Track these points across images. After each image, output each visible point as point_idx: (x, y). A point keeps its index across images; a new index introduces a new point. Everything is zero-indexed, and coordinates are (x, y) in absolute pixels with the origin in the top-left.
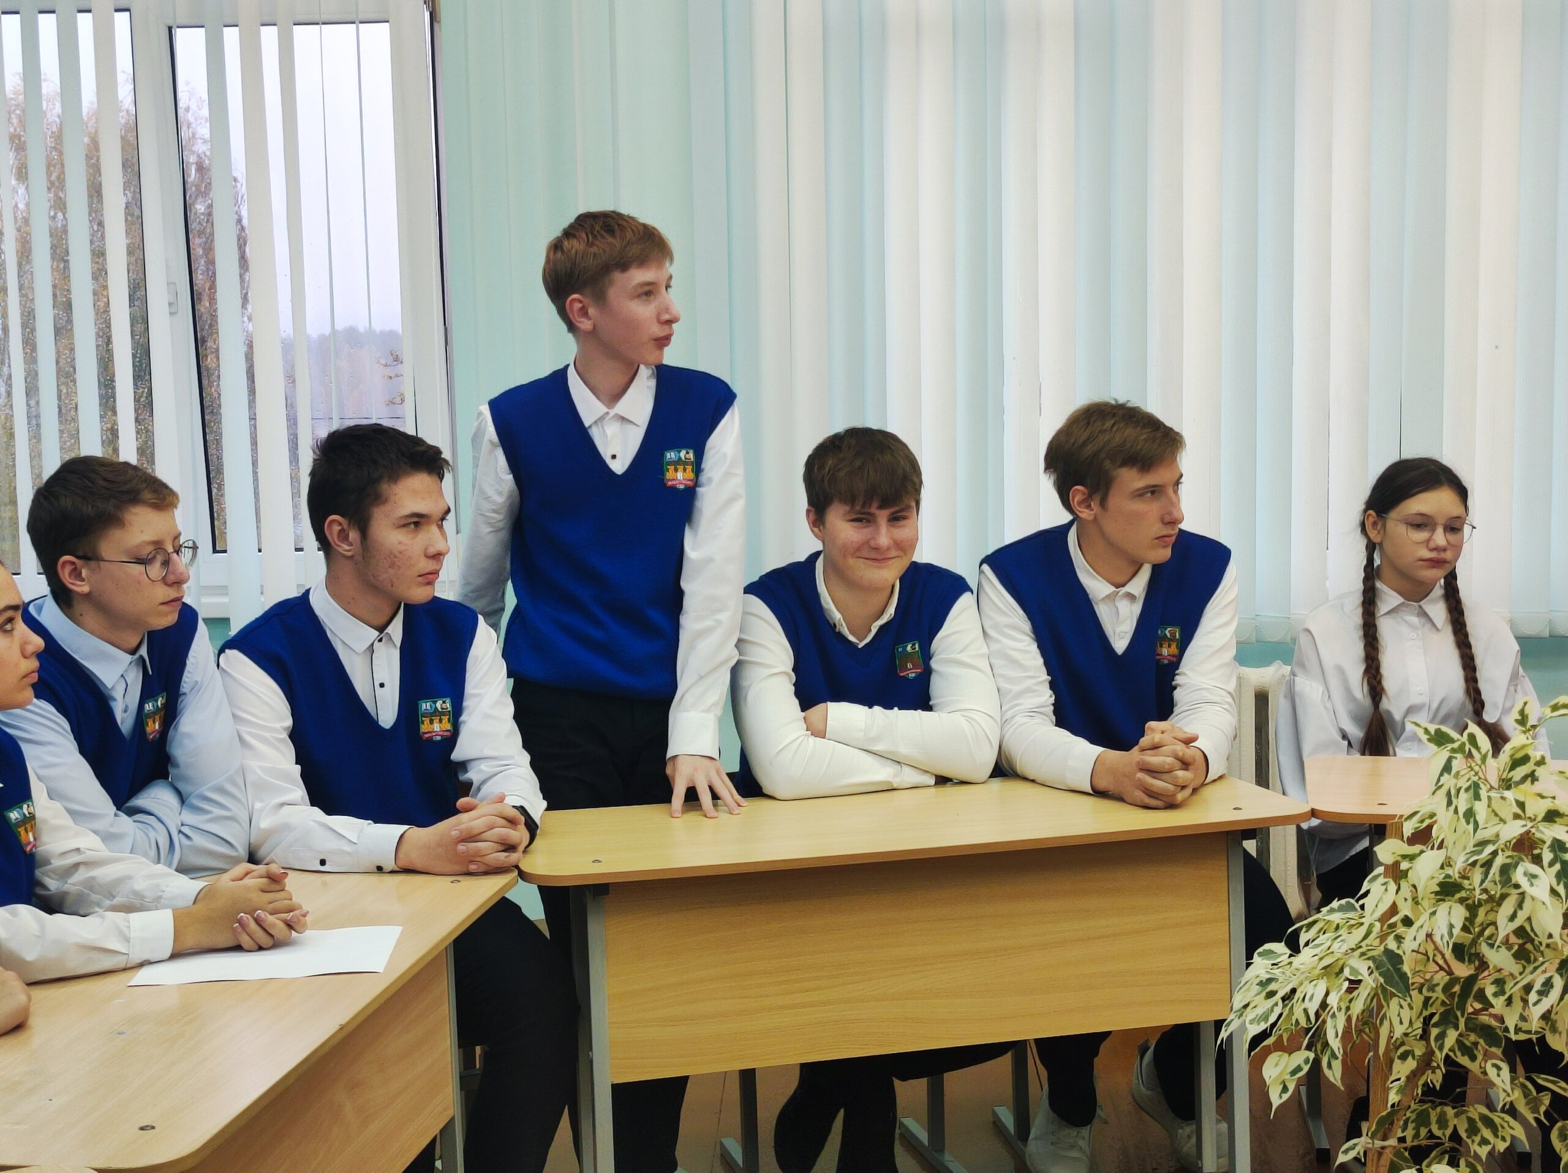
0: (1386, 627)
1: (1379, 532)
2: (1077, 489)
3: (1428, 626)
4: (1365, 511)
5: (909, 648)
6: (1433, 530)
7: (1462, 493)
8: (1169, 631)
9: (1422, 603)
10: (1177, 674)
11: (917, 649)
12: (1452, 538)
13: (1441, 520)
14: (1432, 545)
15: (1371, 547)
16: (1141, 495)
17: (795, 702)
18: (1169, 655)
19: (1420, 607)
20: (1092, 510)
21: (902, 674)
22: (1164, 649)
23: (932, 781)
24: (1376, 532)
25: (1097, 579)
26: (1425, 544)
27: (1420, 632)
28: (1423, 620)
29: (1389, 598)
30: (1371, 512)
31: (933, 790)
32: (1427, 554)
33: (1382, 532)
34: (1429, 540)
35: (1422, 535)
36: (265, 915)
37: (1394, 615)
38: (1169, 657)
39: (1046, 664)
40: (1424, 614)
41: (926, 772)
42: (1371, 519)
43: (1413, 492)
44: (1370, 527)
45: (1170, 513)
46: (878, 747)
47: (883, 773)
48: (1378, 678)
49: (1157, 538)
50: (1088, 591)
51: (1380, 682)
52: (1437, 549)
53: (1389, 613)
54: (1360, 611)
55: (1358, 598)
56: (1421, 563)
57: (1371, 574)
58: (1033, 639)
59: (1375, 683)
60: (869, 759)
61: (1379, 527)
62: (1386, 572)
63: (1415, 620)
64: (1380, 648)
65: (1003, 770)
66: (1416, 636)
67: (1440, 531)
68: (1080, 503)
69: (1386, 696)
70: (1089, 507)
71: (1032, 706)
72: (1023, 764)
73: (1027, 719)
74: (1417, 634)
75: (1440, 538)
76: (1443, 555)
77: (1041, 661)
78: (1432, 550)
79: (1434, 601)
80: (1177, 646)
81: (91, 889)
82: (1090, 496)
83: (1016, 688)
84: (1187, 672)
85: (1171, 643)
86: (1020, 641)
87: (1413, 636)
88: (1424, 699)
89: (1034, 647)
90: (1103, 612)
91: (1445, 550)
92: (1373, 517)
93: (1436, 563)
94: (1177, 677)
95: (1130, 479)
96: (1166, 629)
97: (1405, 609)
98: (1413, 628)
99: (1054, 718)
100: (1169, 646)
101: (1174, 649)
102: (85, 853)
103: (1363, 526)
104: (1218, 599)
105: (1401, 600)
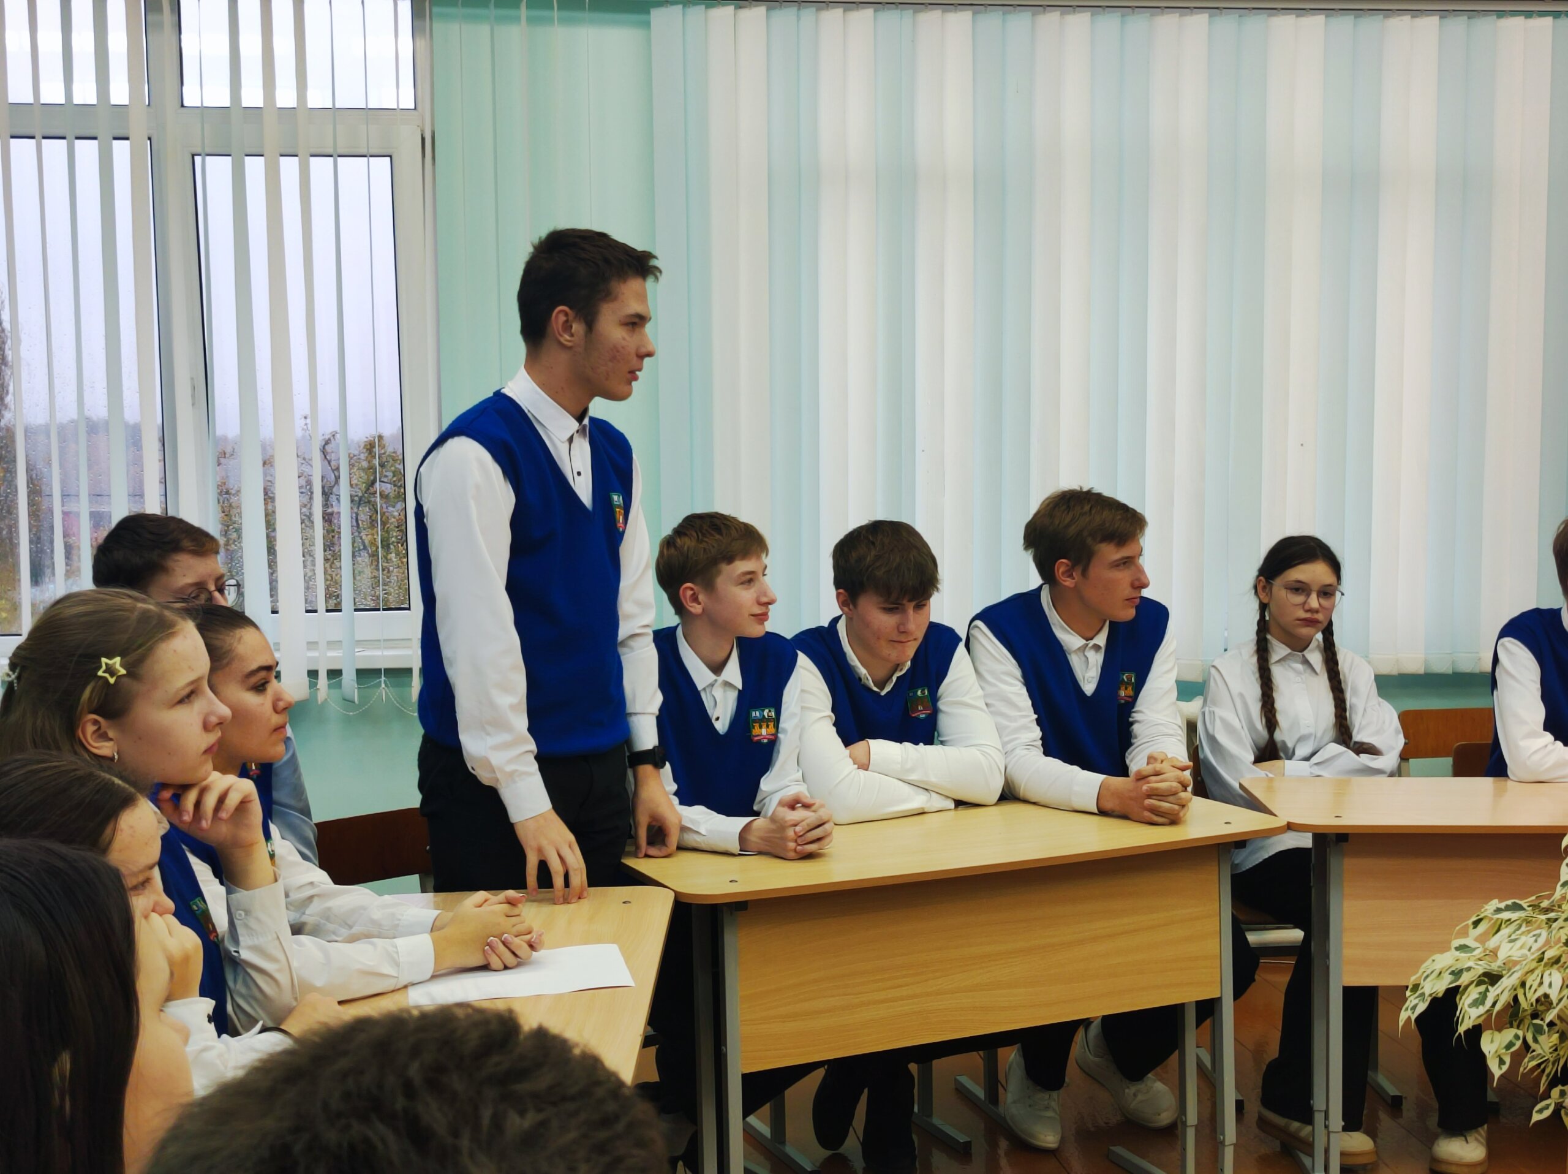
0: (1278, 673)
1: (1267, 595)
2: (1062, 562)
3: (1309, 671)
4: (1258, 577)
5: (919, 693)
6: (1308, 595)
7: (1335, 566)
8: (1127, 676)
9: (1306, 653)
10: (1134, 712)
11: (926, 693)
12: (1323, 602)
13: (1315, 587)
14: (1307, 607)
15: (1263, 607)
16: (1118, 566)
17: (839, 741)
18: (1125, 696)
19: (1304, 656)
20: (1074, 579)
21: (913, 715)
22: (1121, 691)
23: (952, 806)
24: (1265, 594)
25: (1071, 634)
26: (1301, 606)
27: (1303, 677)
28: (1305, 667)
29: (1279, 650)
30: (1262, 578)
31: (953, 813)
32: (1302, 614)
33: (1269, 594)
34: (1304, 603)
35: (1299, 599)
36: (512, 938)
37: (1283, 663)
38: (1125, 698)
39: (1033, 705)
40: (1306, 662)
41: (947, 797)
42: (1262, 584)
43: (1293, 564)
44: (1261, 591)
45: (1138, 580)
46: (913, 777)
47: (919, 801)
48: (1273, 712)
49: (1127, 600)
50: (1063, 644)
51: (1274, 716)
52: (1310, 610)
53: (1279, 661)
54: (1255, 659)
55: (1252, 647)
56: (1298, 622)
57: (1263, 628)
58: (1023, 683)
59: (1270, 716)
60: (907, 788)
61: (1267, 591)
62: (1273, 627)
63: (1300, 667)
64: (1274, 688)
65: (1009, 795)
66: (1300, 680)
67: (1314, 596)
68: (1063, 573)
69: (1280, 729)
70: (1071, 576)
71: (1027, 741)
72: (1025, 787)
73: (1026, 752)
74: (1302, 679)
75: (1314, 602)
76: (1316, 616)
77: (1030, 702)
78: (1307, 611)
79: (1312, 651)
80: (1132, 689)
81: (328, 919)
82: (1073, 567)
83: (1014, 725)
84: (1144, 710)
85: (1128, 686)
86: (1011, 685)
87: (1298, 680)
88: (1311, 730)
89: (1024, 691)
90: (1075, 661)
91: (1317, 612)
92: (1263, 582)
93: (1311, 622)
94: (1134, 715)
95: (1110, 553)
96: (1124, 674)
97: (1291, 658)
98: (1298, 673)
99: (1042, 750)
100: (1126, 689)
101: (1130, 691)
102: (319, 886)
103: (1255, 587)
104: (1163, 650)
105: (1289, 651)
